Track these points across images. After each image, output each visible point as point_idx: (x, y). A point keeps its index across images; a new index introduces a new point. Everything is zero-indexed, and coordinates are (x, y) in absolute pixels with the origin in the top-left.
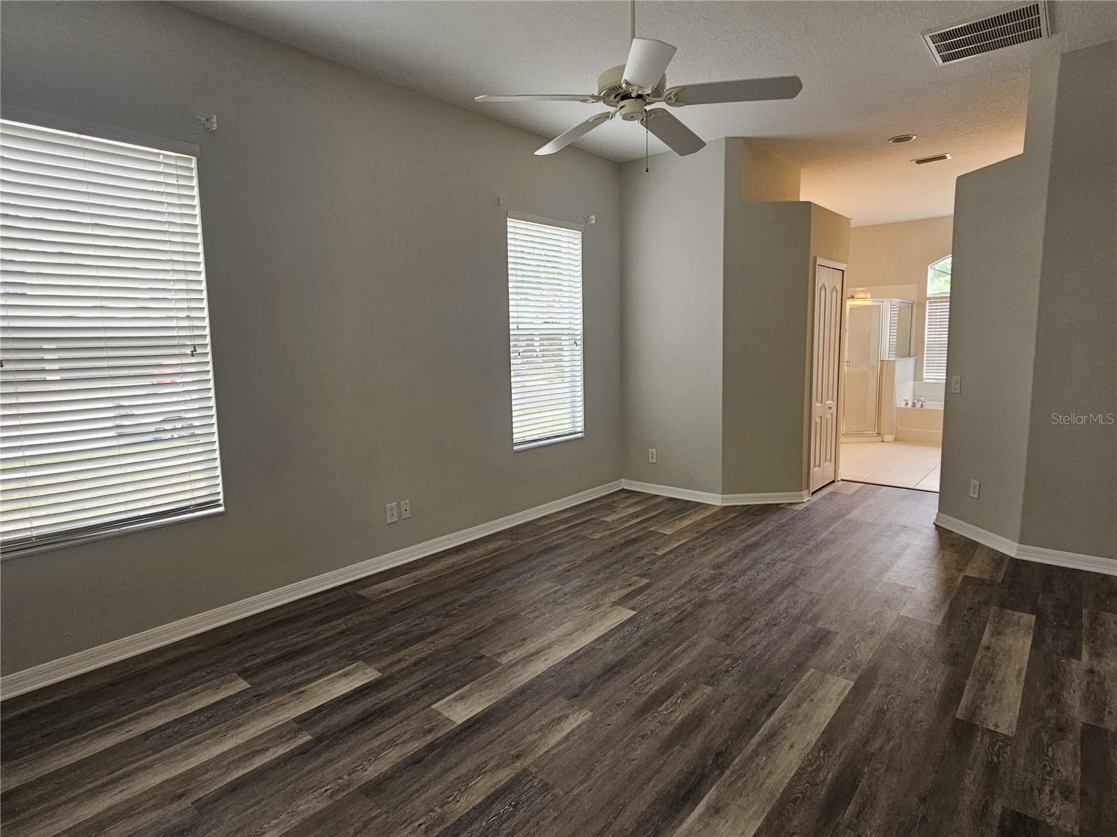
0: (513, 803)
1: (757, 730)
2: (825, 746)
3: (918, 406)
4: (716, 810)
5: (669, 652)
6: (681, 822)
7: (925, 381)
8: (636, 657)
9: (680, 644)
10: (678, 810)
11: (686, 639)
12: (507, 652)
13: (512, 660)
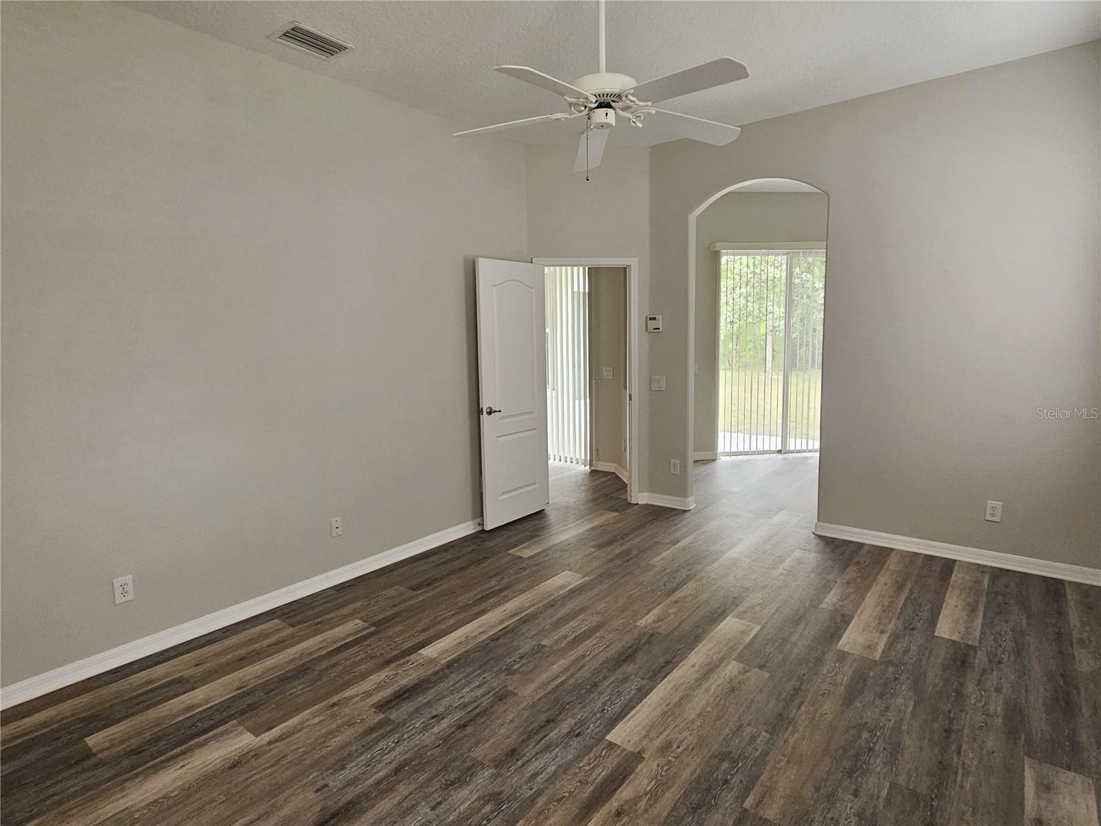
5: (572, 675)
8: (605, 670)
9: (557, 686)
11: (549, 693)
12: (740, 673)
13: (728, 664)
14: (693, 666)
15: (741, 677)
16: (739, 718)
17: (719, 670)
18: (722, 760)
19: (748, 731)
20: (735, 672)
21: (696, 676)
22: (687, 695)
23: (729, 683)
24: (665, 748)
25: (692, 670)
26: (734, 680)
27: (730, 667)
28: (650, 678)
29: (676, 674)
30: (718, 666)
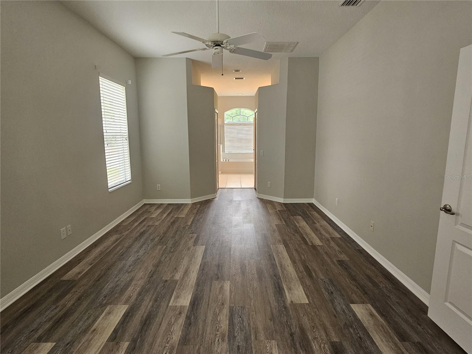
0: (239, 317)
1: (276, 265)
2: (294, 263)
3: (227, 161)
4: (290, 289)
6: (286, 296)
7: (226, 152)
10: (282, 294)
12: (174, 275)
13: (180, 277)
14: (193, 272)
15: (174, 274)
16: (171, 261)
17: (182, 274)
18: (173, 251)
19: (168, 259)
20: (176, 275)
21: (190, 269)
22: (190, 262)
23: (177, 270)
24: (189, 249)
25: (193, 270)
26: (176, 272)
27: (179, 276)
28: (205, 262)
29: (198, 267)
30: (184, 275)
